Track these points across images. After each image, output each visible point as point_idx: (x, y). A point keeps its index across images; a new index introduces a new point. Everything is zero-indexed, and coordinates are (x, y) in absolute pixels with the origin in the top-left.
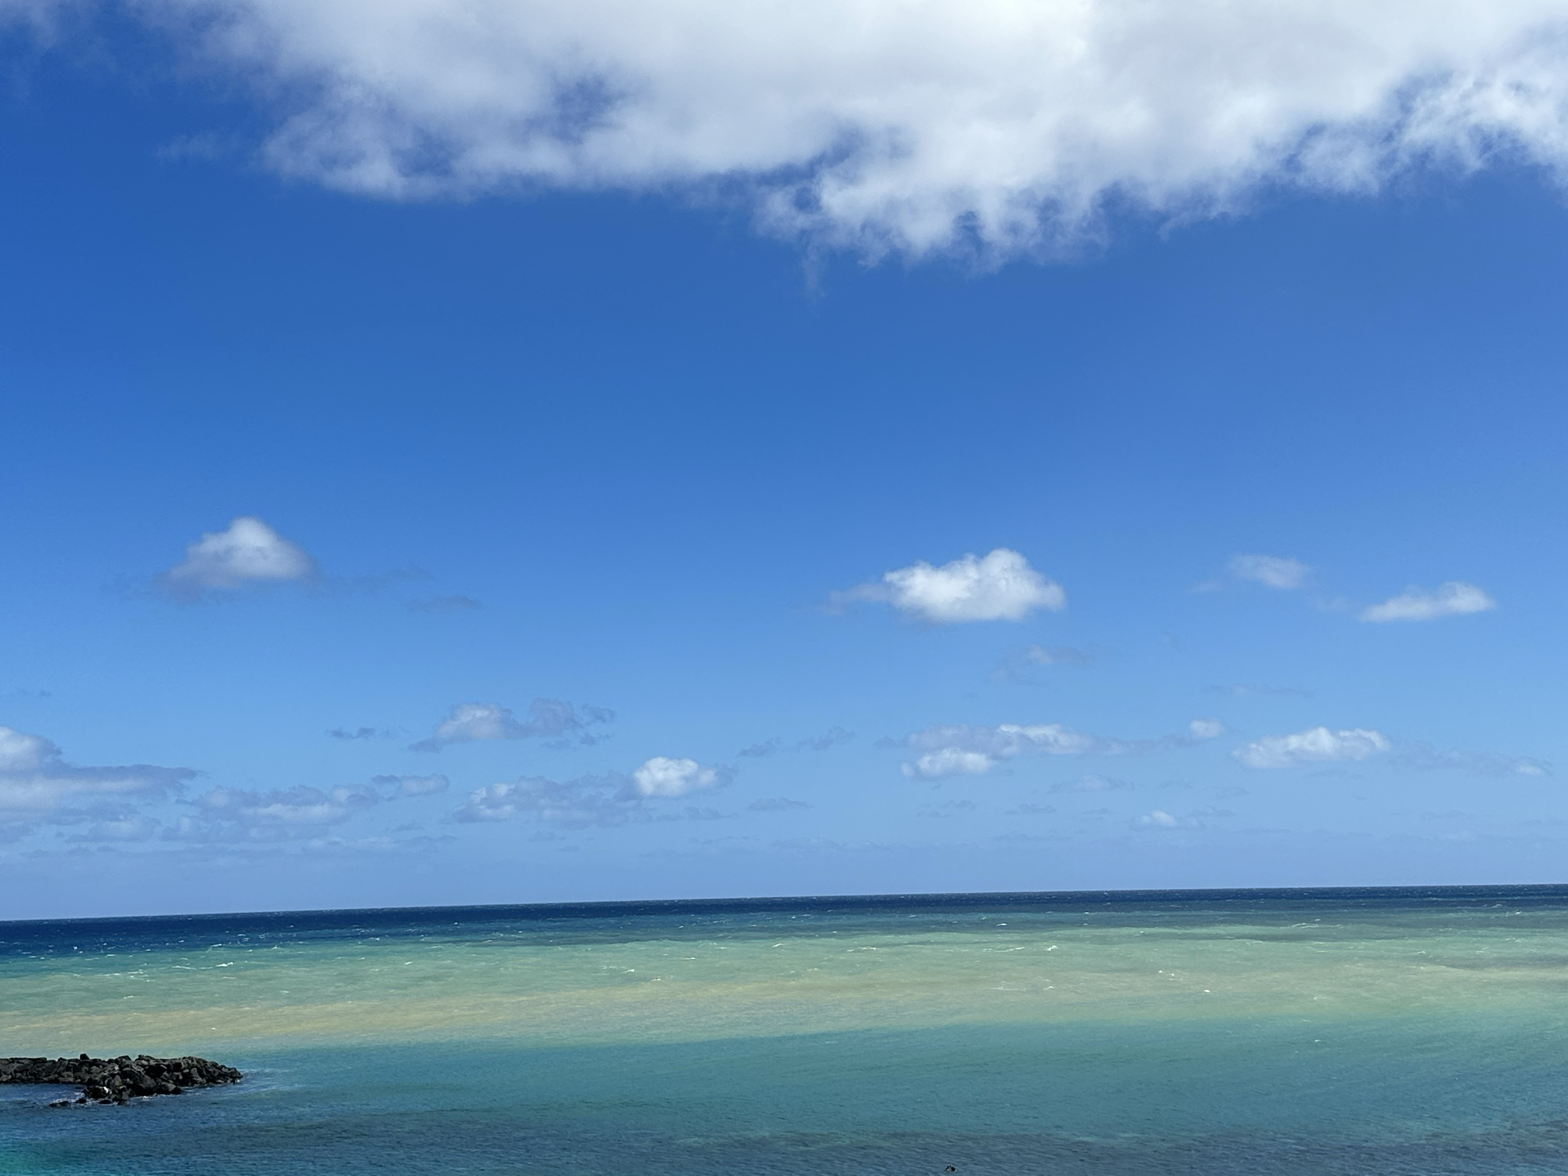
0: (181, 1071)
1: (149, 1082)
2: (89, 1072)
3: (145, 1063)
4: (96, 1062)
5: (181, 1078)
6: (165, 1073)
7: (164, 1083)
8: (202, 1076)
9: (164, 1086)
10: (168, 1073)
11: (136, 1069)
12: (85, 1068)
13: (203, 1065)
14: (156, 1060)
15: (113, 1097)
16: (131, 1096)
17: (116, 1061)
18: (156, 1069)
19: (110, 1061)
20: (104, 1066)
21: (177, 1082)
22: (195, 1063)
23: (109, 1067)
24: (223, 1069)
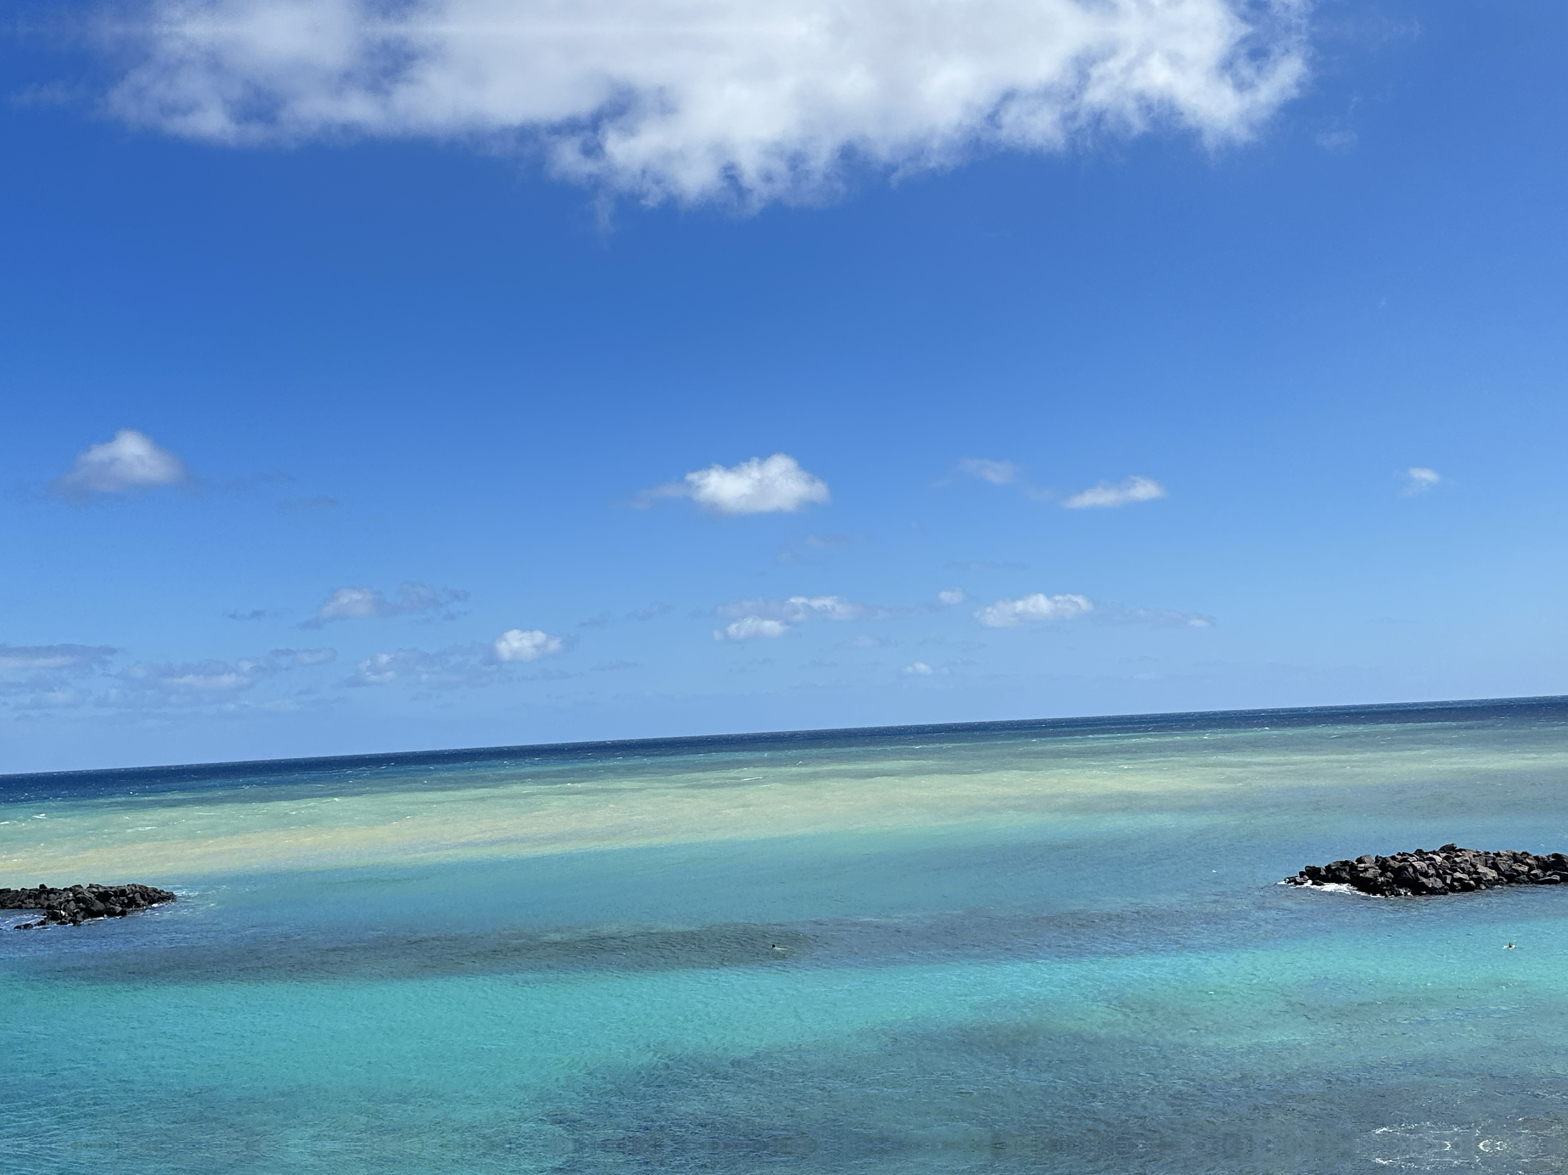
0: (126, 896)
1: (99, 906)
2: (47, 899)
3: (96, 890)
4: (52, 891)
5: (126, 901)
6: (113, 898)
7: (112, 906)
8: (144, 900)
9: (112, 908)
10: (115, 897)
11: (87, 895)
12: (44, 896)
13: (144, 890)
14: (105, 888)
15: (70, 918)
16: (84, 918)
17: (70, 890)
18: (104, 895)
19: (65, 890)
20: (60, 894)
21: (123, 904)
22: (138, 889)
23: (65, 894)
24: (162, 893)
